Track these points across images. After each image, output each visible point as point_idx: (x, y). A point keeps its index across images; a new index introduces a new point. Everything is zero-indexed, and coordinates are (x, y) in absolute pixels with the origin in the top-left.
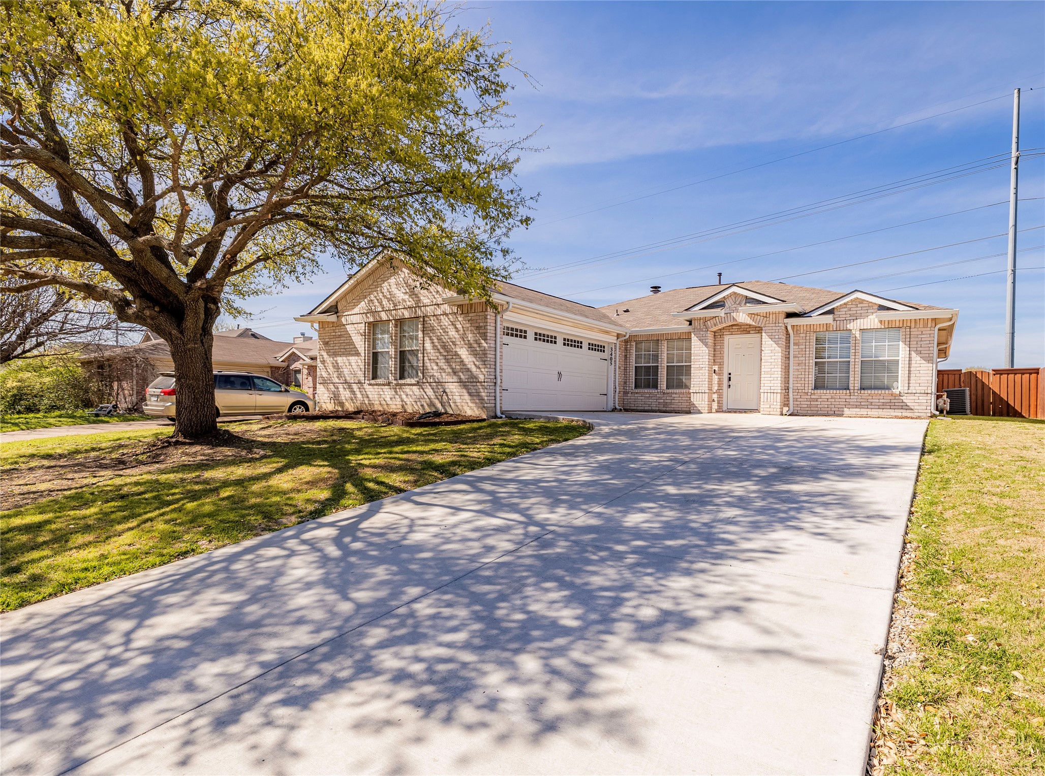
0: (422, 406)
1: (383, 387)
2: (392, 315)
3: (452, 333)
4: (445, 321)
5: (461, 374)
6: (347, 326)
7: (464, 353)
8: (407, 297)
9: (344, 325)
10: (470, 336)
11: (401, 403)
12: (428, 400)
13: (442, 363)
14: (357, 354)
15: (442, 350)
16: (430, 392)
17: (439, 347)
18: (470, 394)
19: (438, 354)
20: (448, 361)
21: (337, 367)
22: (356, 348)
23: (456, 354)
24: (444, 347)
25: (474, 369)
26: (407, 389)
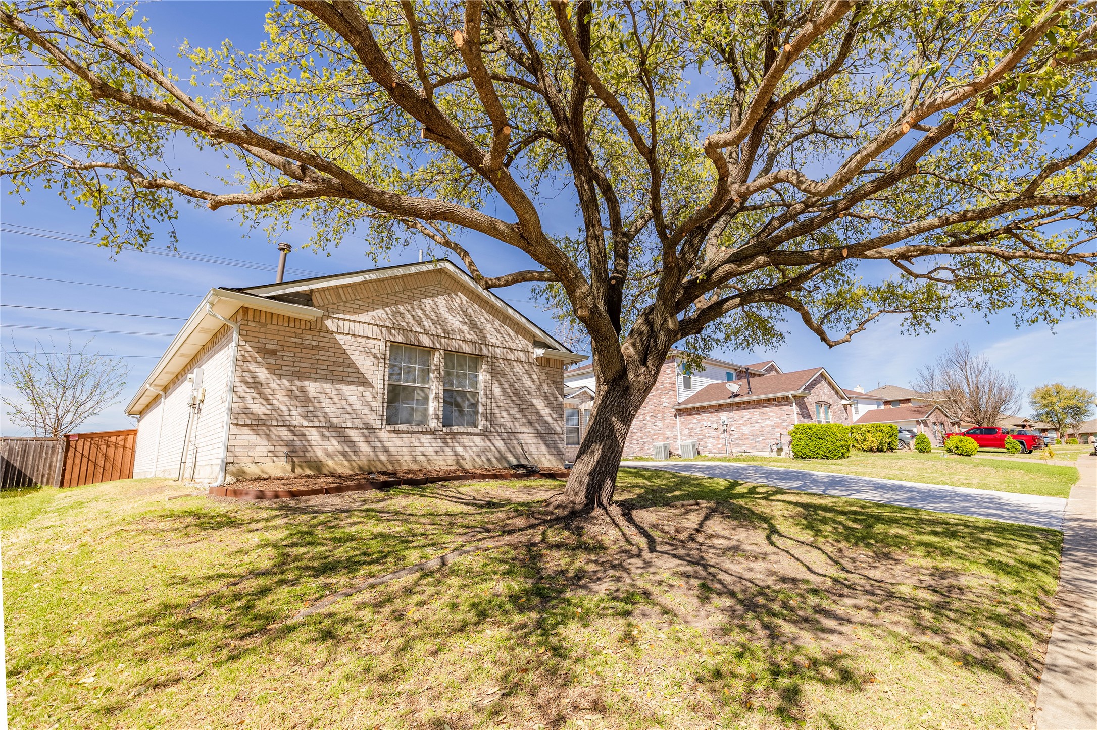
0: (489, 460)
1: (419, 436)
2: (441, 344)
3: (527, 381)
4: (519, 369)
5: (537, 425)
6: (337, 336)
7: (540, 404)
8: (465, 328)
9: (331, 333)
10: (546, 389)
11: (454, 457)
12: (497, 453)
13: (515, 412)
14: (364, 382)
15: (514, 398)
16: (500, 444)
17: (511, 394)
18: (548, 446)
19: (509, 402)
20: (522, 411)
21: (304, 399)
22: (359, 372)
23: (532, 404)
24: (518, 395)
25: (551, 421)
26: (465, 440)
